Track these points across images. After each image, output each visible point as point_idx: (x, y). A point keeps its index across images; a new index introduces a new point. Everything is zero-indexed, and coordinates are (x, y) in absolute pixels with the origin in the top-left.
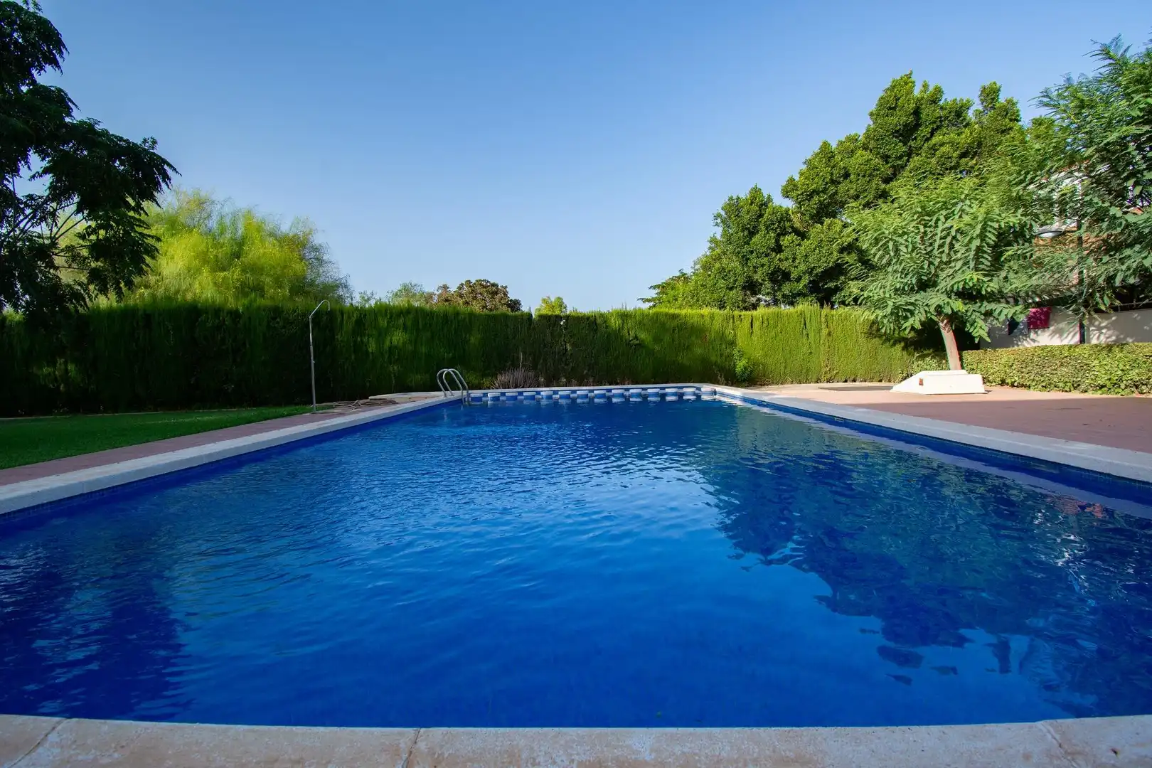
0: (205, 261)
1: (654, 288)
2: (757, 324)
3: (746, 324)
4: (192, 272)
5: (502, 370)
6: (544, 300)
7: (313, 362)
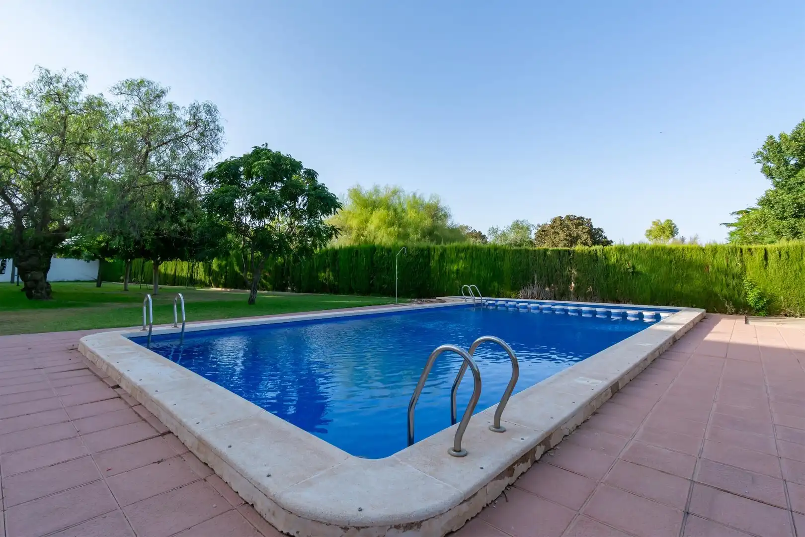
0: (385, 222)
1: (738, 214)
2: (772, 257)
3: (758, 257)
4: (379, 228)
5: (525, 286)
6: (654, 222)
7: (397, 278)
